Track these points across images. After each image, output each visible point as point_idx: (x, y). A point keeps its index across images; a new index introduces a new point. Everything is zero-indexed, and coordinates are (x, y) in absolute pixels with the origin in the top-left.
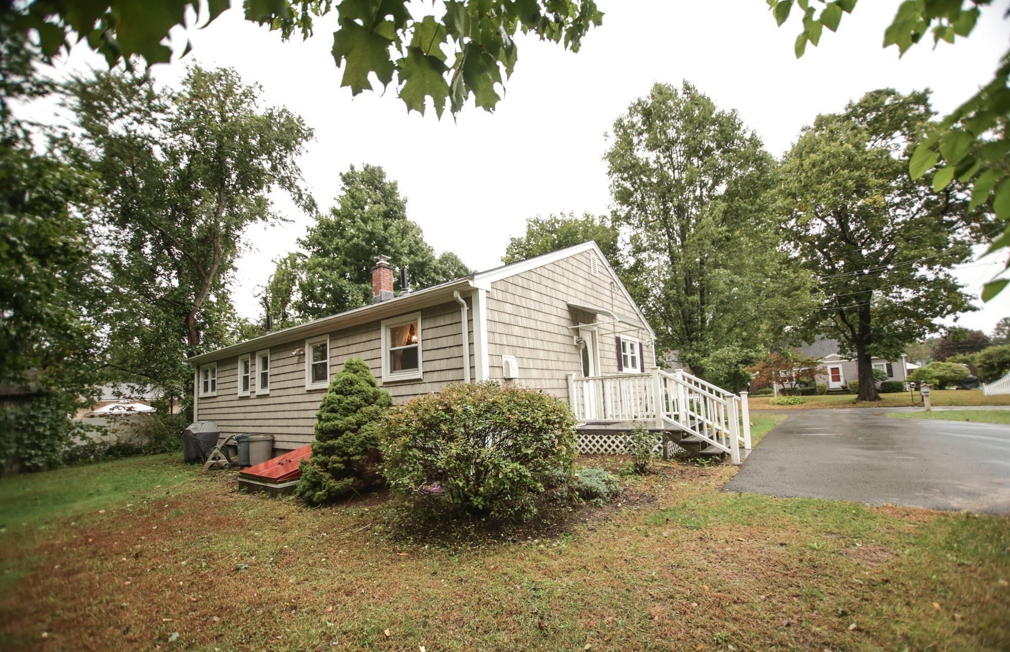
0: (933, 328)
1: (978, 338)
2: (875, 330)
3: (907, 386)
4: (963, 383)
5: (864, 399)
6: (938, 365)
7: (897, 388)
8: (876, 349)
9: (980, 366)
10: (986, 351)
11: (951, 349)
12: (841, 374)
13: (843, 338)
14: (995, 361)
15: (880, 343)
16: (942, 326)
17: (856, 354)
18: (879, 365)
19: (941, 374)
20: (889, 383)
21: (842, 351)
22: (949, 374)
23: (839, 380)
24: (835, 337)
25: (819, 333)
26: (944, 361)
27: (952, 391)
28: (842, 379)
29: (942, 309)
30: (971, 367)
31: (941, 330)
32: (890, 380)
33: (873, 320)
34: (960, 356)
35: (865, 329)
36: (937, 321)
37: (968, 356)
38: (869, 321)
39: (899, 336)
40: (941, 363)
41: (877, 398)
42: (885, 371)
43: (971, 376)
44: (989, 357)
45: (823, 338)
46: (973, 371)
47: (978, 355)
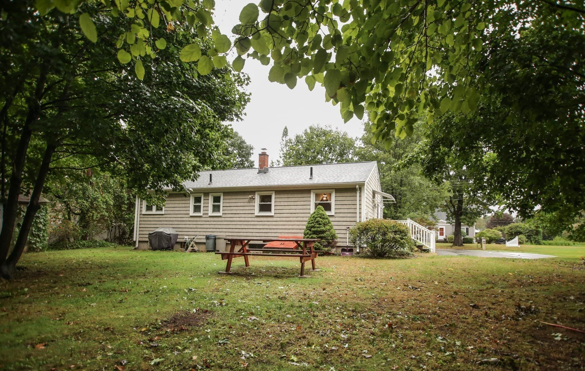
0: (490, 211)
1: (508, 218)
2: (464, 209)
3: (474, 241)
4: (499, 241)
5: (456, 245)
6: (489, 231)
7: (470, 241)
8: (465, 219)
9: (507, 234)
10: (510, 225)
11: (496, 223)
12: (444, 231)
13: (449, 212)
14: (514, 231)
15: (466, 216)
16: (493, 211)
17: (454, 221)
18: (464, 229)
19: (490, 235)
20: (467, 239)
21: (448, 219)
22: (493, 236)
23: (443, 235)
24: (445, 211)
25: (438, 208)
26: (492, 229)
27: (493, 245)
28: (444, 234)
29: (494, 202)
30: (503, 233)
31: (493, 213)
32: (467, 237)
33: (464, 203)
34: (499, 227)
35: (460, 208)
36: (491, 207)
37: (502, 228)
38: (462, 204)
39: (475, 214)
40: (490, 230)
41: (462, 245)
42: (465, 231)
43: (502, 238)
44: (511, 229)
45: (439, 211)
46: (504, 236)
47: (507, 227)
